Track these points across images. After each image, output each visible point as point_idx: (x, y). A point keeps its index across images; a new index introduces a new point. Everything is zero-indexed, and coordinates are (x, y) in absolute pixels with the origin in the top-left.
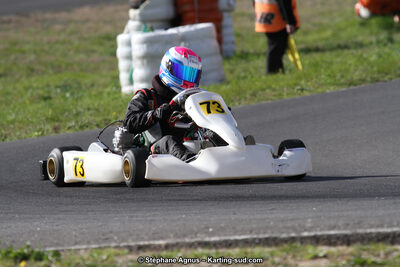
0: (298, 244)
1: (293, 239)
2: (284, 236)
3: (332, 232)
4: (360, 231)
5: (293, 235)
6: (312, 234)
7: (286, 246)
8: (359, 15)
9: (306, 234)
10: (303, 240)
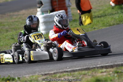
0: (96, 69)
1: (95, 68)
2: (91, 67)
3: (107, 65)
4: (116, 63)
5: (94, 66)
6: (101, 66)
7: (92, 70)
8: (111, 6)
9: (98, 66)
10: (98, 68)
